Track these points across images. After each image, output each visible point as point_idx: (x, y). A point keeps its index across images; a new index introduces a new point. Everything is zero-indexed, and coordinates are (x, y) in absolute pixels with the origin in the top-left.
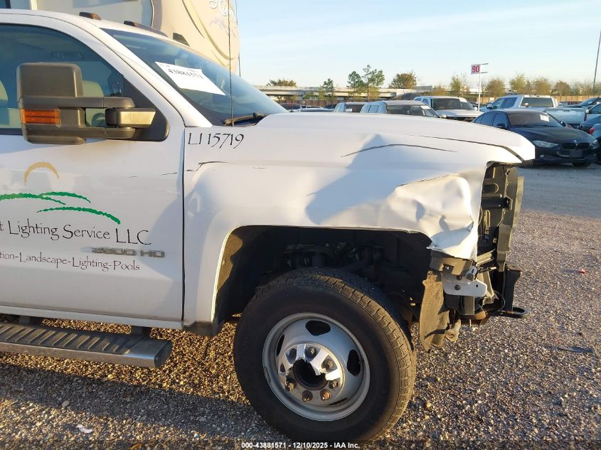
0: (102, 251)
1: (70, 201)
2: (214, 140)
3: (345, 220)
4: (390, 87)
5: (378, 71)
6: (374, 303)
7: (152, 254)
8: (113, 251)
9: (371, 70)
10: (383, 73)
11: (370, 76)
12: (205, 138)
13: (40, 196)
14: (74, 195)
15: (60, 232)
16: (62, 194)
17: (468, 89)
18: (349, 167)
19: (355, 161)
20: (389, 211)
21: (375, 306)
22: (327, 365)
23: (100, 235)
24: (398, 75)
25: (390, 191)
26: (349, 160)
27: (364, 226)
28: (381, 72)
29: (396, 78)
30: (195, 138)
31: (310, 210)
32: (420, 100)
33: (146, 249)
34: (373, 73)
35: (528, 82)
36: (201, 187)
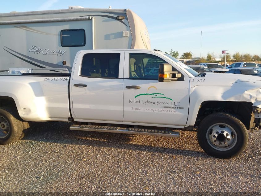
0: (167, 107)
1: (159, 95)
2: (197, 81)
3: (232, 99)
4: (181, 58)
5: (176, 52)
6: (238, 120)
7: (180, 108)
8: (170, 107)
9: (173, 51)
10: (178, 53)
11: (172, 54)
12: (195, 80)
13: (152, 94)
14: (161, 94)
15: (156, 103)
16: (157, 94)
17: (214, 58)
18: (231, 87)
19: (233, 85)
20: (243, 97)
21: (239, 121)
22: (227, 135)
23: (167, 103)
24: (184, 53)
25: (243, 92)
26: (232, 85)
27: (237, 100)
28: (177, 52)
29: (183, 54)
30: (192, 80)
31: (223, 97)
32: (202, 65)
33: (179, 107)
34: (174, 52)
35: (241, 56)
36: (195, 91)
